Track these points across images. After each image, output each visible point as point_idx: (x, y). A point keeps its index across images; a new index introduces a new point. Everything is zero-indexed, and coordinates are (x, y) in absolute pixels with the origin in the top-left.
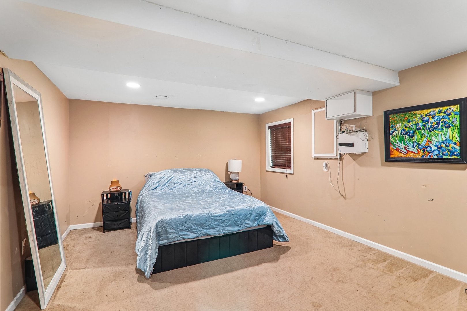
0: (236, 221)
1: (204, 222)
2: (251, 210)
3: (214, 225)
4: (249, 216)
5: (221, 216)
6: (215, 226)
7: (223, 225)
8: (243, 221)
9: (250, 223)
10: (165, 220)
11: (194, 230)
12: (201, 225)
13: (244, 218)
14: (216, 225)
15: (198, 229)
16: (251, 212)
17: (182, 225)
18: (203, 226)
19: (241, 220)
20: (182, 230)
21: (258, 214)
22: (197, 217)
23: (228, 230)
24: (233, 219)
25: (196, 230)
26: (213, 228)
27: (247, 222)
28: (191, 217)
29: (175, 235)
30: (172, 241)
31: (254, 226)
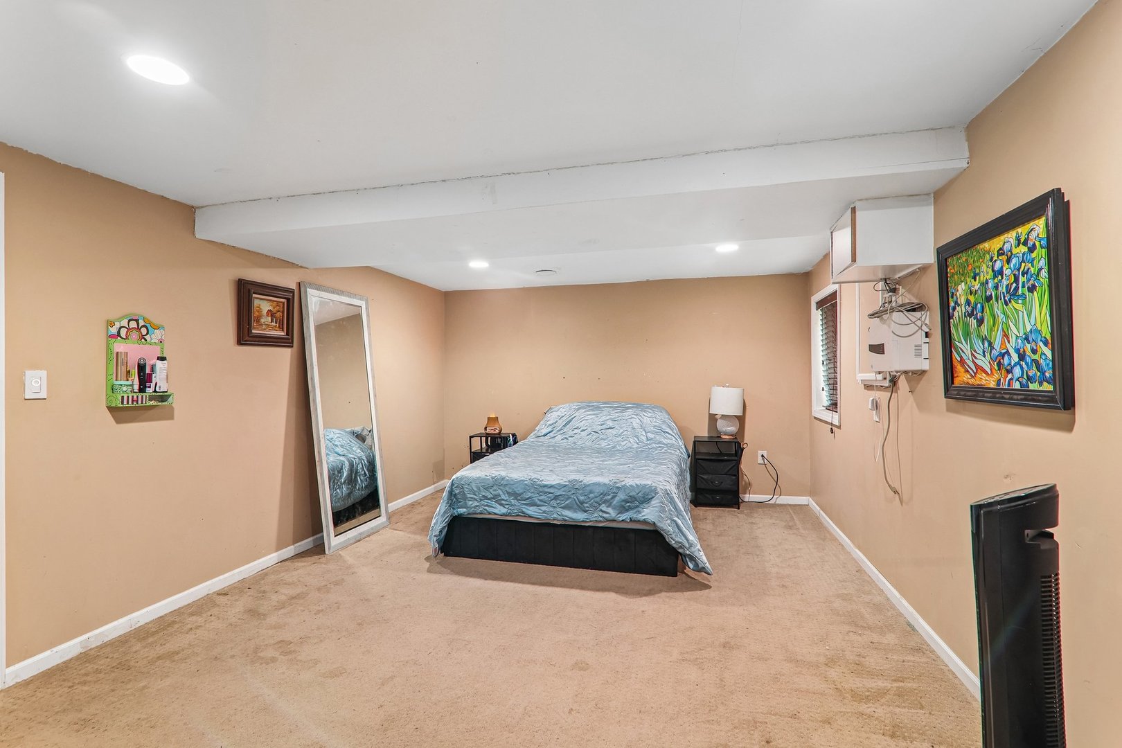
0: (582, 503)
1: (521, 491)
2: (618, 488)
3: (537, 501)
4: (609, 497)
5: (552, 486)
6: (539, 503)
7: (554, 503)
8: (596, 505)
9: (612, 513)
10: (466, 477)
11: (503, 502)
12: (516, 495)
13: (598, 499)
14: (541, 501)
15: (511, 502)
16: (615, 490)
17: (486, 489)
18: (519, 498)
19: (592, 501)
20: (486, 498)
21: (630, 496)
22: (512, 480)
23: (563, 515)
24: (575, 497)
25: (507, 503)
26: (534, 505)
27: (603, 507)
28: (503, 479)
29: (476, 503)
30: (471, 511)
31: (621, 519)
